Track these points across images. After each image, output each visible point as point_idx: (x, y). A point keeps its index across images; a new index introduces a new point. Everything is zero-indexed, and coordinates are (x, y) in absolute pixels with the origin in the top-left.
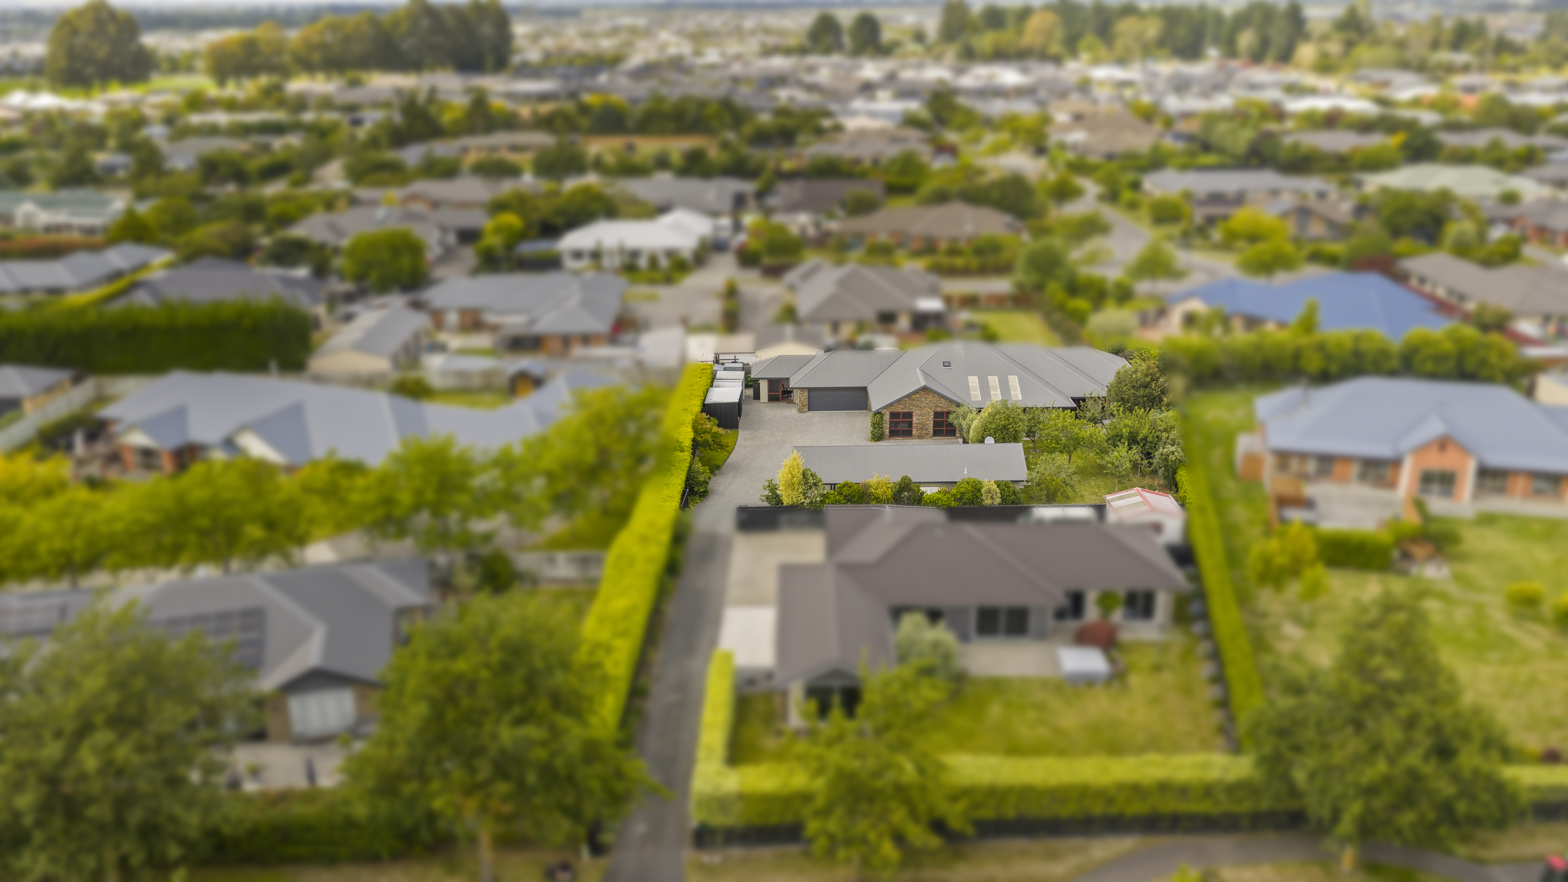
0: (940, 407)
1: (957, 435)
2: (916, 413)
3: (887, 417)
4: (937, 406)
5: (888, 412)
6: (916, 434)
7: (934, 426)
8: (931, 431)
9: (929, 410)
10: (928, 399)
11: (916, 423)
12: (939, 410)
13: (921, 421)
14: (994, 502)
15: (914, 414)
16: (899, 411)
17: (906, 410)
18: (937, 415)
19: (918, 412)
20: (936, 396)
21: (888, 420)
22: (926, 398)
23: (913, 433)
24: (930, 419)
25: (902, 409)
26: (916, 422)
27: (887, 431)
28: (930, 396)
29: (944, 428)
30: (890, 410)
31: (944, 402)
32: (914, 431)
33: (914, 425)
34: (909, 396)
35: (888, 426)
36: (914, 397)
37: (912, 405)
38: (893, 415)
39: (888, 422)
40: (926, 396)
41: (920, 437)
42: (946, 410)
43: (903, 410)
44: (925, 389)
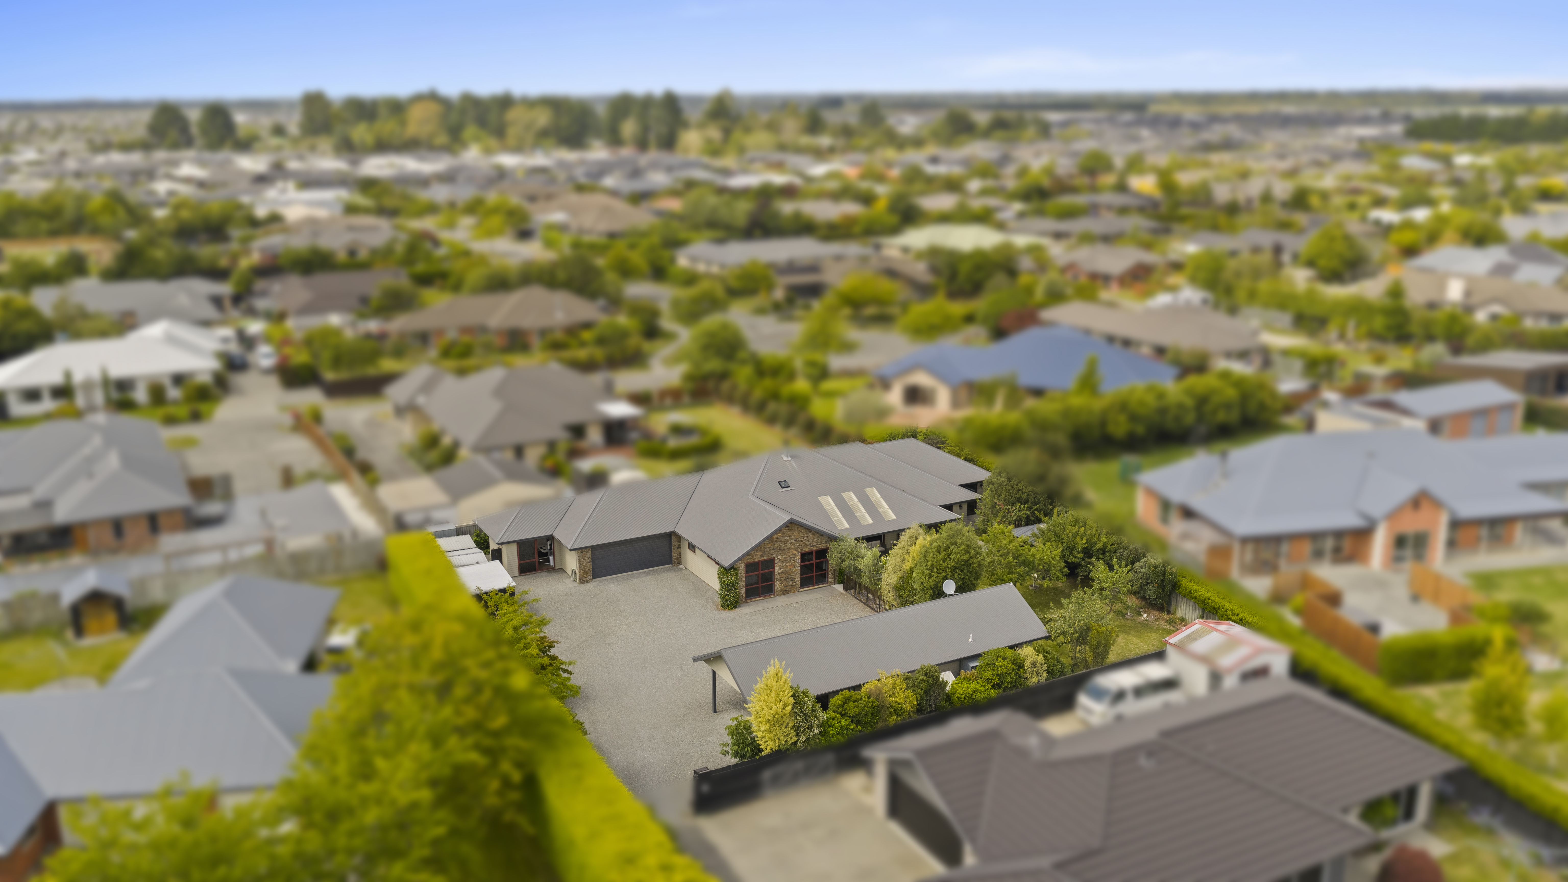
0: (808, 545)
1: (829, 580)
2: (778, 558)
3: (742, 571)
4: (805, 545)
5: (743, 565)
6: (779, 589)
7: (801, 574)
8: (798, 580)
9: (795, 552)
10: (793, 537)
11: (779, 573)
12: (807, 550)
13: (785, 569)
14: (1040, 678)
15: (776, 561)
16: (757, 560)
17: (765, 558)
18: (804, 556)
19: (781, 557)
20: (803, 531)
21: (744, 575)
22: (790, 536)
23: (776, 587)
24: (796, 564)
25: (761, 557)
26: (780, 571)
27: (743, 591)
28: (796, 533)
29: (814, 574)
30: (745, 561)
31: (812, 537)
32: (777, 586)
33: (776, 577)
34: (770, 538)
35: (744, 584)
36: (775, 537)
37: (774, 549)
38: (750, 567)
39: (744, 579)
40: (790, 533)
41: (785, 592)
42: (815, 548)
43: (763, 558)
44: (792, 524)
